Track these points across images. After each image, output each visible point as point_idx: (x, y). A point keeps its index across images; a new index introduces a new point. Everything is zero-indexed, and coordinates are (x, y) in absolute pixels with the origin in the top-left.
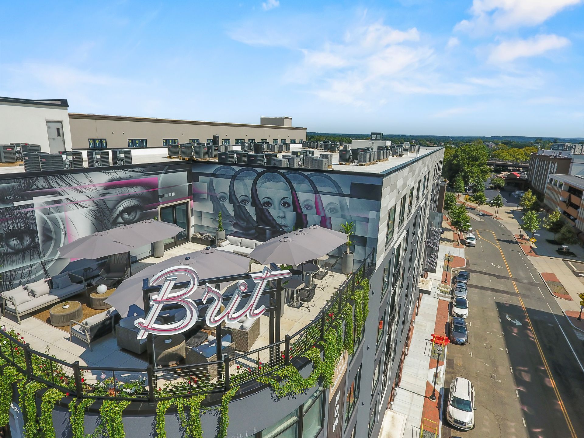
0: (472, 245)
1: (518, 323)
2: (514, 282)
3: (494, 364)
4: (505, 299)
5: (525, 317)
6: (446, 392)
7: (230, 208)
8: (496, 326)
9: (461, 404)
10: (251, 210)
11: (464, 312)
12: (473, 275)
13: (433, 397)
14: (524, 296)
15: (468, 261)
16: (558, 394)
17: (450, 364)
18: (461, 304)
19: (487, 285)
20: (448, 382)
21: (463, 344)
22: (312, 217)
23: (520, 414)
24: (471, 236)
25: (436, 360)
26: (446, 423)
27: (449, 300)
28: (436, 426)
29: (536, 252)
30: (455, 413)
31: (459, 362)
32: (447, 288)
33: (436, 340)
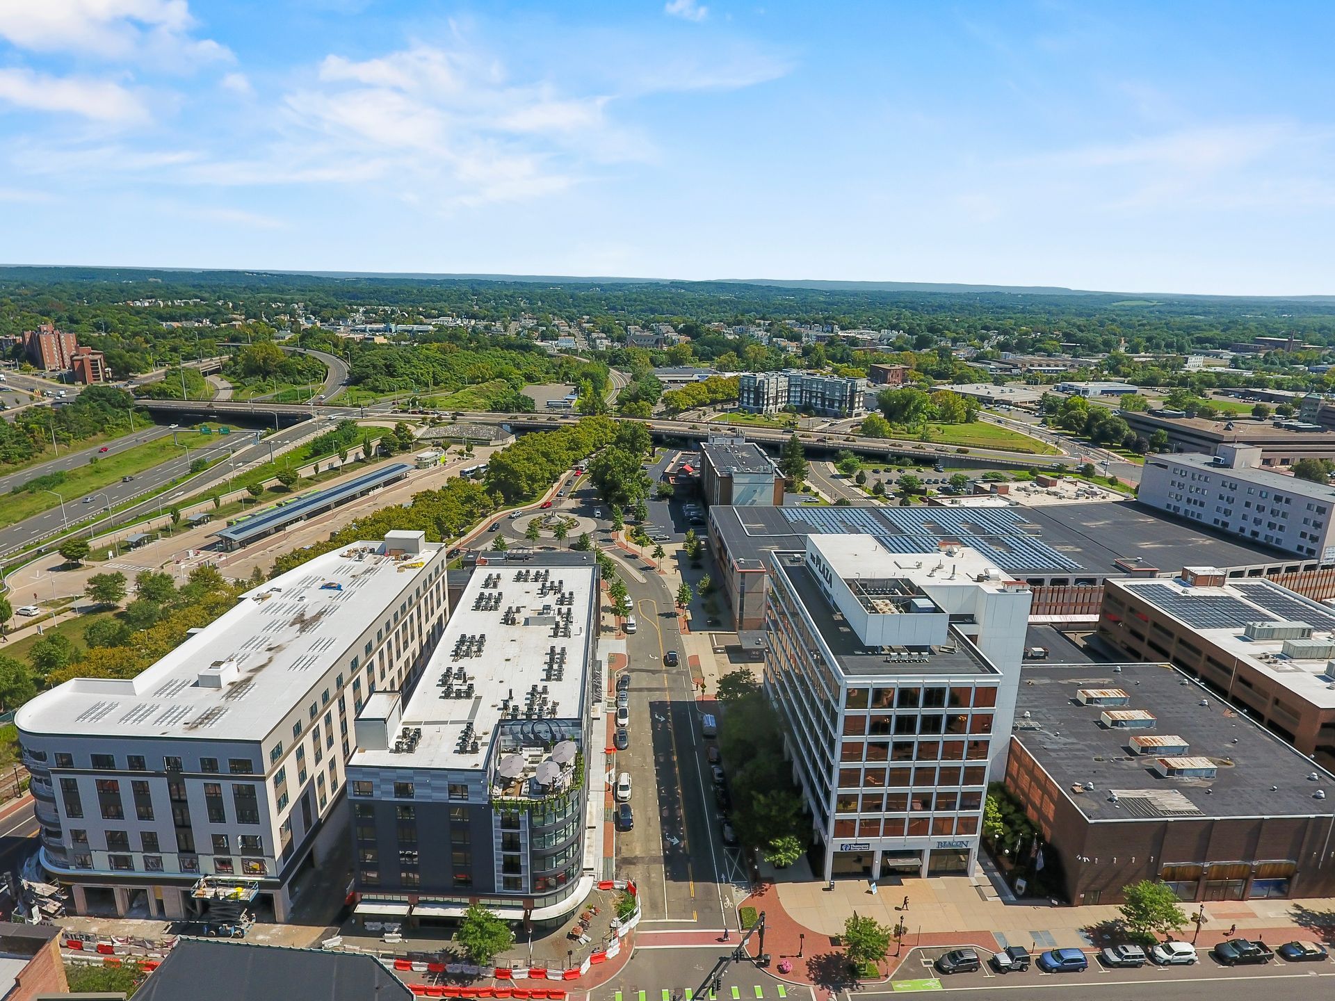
0: (632, 632)
1: (662, 719)
2: (665, 675)
3: (644, 757)
4: (657, 697)
5: (667, 711)
6: (616, 784)
7: (521, 737)
8: (648, 725)
9: (625, 788)
10: (532, 736)
11: (625, 721)
12: (633, 675)
13: (609, 790)
14: (671, 689)
15: (629, 657)
16: (677, 765)
17: (618, 765)
18: (623, 714)
19: (644, 685)
20: (617, 778)
21: (626, 748)
22: (558, 736)
23: (655, 782)
24: (632, 621)
25: (608, 766)
26: (617, 801)
27: (615, 712)
28: (612, 805)
29: (691, 627)
30: (621, 793)
31: (623, 763)
32: (612, 699)
33: (608, 751)
